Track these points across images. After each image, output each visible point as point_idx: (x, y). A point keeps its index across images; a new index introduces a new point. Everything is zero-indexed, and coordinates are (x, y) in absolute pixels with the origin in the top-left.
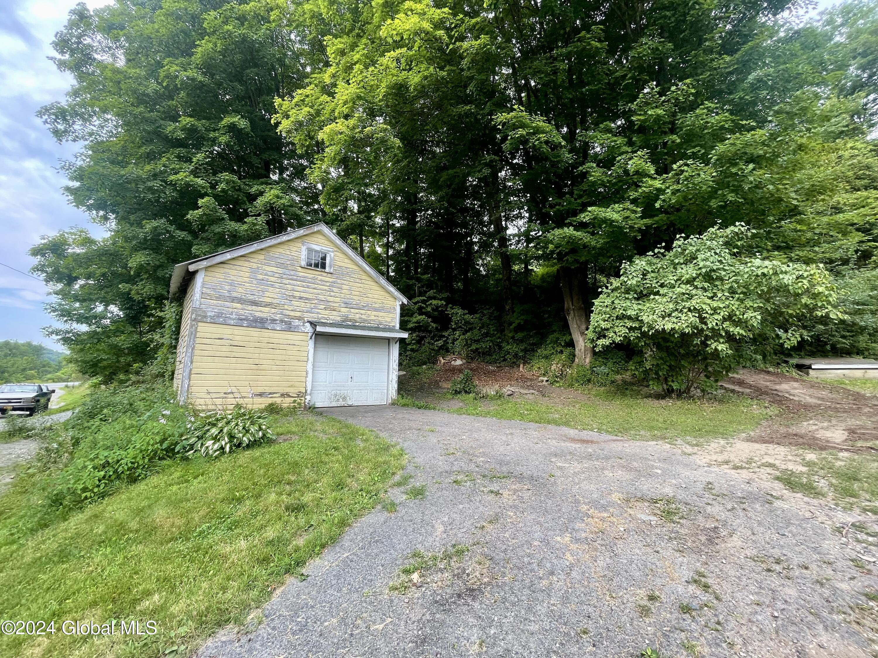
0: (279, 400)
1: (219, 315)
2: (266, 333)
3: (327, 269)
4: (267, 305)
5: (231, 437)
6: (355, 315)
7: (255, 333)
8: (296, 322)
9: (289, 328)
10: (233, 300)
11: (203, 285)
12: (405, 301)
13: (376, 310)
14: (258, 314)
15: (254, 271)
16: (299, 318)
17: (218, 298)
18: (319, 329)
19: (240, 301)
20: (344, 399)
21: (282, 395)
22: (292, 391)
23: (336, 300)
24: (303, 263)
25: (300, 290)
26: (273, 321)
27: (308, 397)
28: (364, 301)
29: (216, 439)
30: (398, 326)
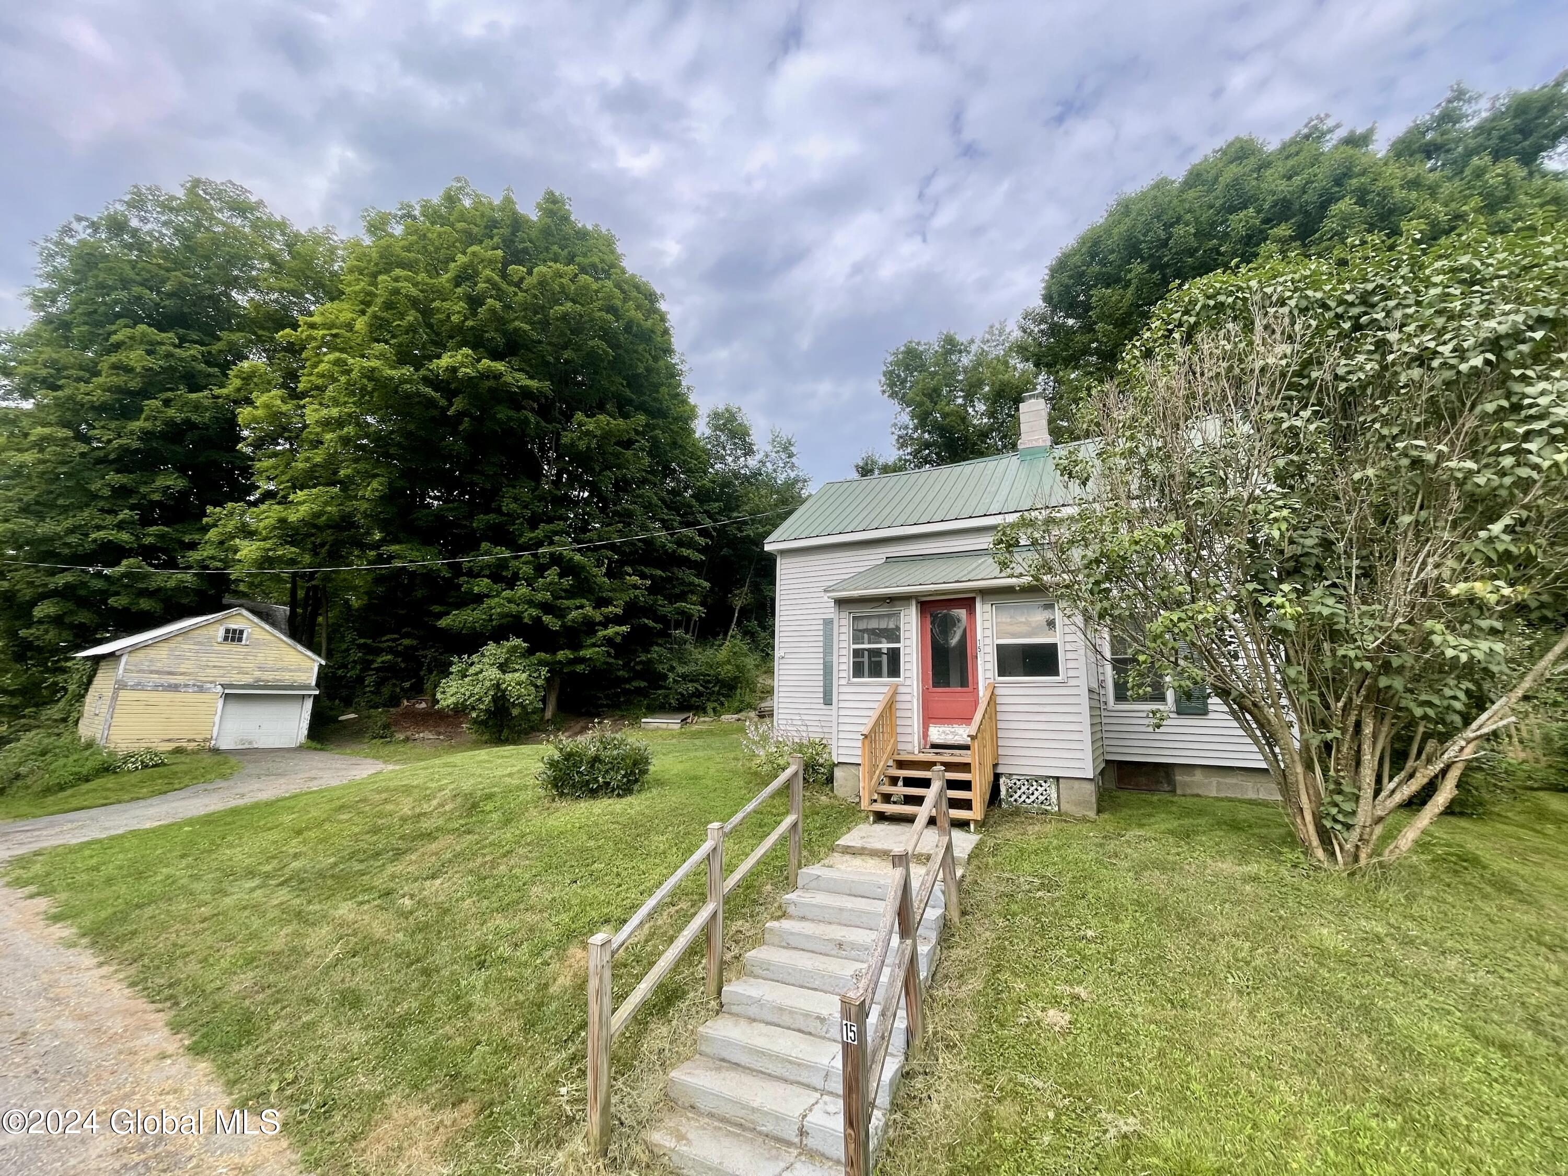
0: (185, 744)
1: (139, 684)
2: (178, 696)
3: (244, 642)
4: (182, 674)
5: (142, 762)
6: (269, 676)
7: (169, 695)
8: (209, 685)
9: (201, 689)
10: (151, 672)
11: (126, 663)
12: (323, 663)
13: (291, 671)
14: (172, 681)
15: (171, 650)
16: (211, 682)
17: (138, 672)
18: (227, 691)
19: (157, 672)
20: (250, 743)
21: (189, 741)
22: (199, 737)
23: (249, 665)
24: (220, 639)
25: (214, 660)
26: (186, 686)
27: (213, 742)
28: (280, 664)
29: (133, 763)
30: (314, 683)
